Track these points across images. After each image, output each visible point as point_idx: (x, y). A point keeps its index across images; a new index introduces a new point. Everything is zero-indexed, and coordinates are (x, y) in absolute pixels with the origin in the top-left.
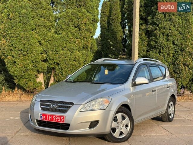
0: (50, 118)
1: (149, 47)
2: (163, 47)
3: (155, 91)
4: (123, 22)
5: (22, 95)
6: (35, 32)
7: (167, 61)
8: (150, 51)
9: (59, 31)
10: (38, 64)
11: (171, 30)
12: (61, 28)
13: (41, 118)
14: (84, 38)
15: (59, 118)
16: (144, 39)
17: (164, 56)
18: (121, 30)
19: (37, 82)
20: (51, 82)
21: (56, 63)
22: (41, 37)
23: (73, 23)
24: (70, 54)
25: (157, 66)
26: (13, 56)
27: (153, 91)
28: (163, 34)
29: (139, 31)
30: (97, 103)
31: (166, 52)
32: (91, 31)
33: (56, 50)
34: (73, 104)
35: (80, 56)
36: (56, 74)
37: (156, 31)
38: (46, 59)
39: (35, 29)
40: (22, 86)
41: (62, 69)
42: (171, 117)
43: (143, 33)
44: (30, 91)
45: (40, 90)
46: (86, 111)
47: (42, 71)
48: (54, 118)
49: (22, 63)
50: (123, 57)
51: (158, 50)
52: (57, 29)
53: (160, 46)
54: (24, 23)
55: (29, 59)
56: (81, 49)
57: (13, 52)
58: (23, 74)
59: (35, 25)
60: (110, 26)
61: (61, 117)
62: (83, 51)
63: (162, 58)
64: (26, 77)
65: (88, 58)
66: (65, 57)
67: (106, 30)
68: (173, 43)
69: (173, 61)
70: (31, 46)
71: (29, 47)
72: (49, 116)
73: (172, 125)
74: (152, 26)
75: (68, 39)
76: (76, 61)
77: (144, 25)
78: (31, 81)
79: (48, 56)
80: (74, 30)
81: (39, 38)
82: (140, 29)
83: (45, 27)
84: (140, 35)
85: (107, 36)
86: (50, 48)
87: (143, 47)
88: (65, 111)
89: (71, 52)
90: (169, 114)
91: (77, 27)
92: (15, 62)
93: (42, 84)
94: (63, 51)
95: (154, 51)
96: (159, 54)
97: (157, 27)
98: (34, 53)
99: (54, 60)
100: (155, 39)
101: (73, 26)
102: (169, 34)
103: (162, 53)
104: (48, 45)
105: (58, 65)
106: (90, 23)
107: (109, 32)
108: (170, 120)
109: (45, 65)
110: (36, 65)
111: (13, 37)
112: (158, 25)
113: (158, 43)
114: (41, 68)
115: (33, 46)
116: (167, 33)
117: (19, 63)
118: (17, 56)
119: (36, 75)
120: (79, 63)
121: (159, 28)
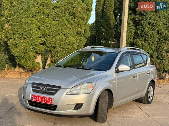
0: (40, 99)
1: (136, 34)
2: (149, 35)
3: (136, 77)
4: (116, 11)
5: (22, 73)
6: (35, 19)
7: (151, 48)
8: (136, 39)
9: (56, 18)
10: (37, 47)
11: (156, 20)
12: (58, 15)
13: (32, 99)
14: (78, 25)
15: (47, 100)
16: (132, 27)
17: (149, 44)
18: (114, 17)
19: (36, 62)
20: (48, 62)
21: (53, 46)
22: (40, 23)
23: (69, 11)
24: (65, 39)
25: (140, 54)
26: (15, 39)
27: (134, 77)
28: (149, 24)
29: (128, 20)
30: (82, 87)
31: (151, 40)
32: (85, 19)
33: (53, 35)
34: (60, 88)
35: (74, 41)
36: (52, 56)
37: (142, 21)
38: (44, 42)
39: (35, 15)
40: (22, 65)
41: (57, 52)
42: (150, 99)
43: (131, 22)
44: (29, 70)
45: (38, 69)
46: (72, 95)
47: (41, 53)
48: (43, 99)
49: (23, 45)
50: (112, 42)
51: (144, 38)
52: (54, 16)
53: (146, 35)
54: (25, 11)
55: (29, 42)
56: (75, 35)
57: (15, 35)
58: (24, 55)
59: (35, 12)
60: (104, 14)
61: (49, 98)
62: (77, 36)
63: (147, 45)
64: (26, 58)
65: (81, 43)
66: (61, 42)
67: (100, 17)
68: (158, 32)
69: (157, 48)
70: (31, 31)
71: (29, 31)
72: (39, 97)
73: (150, 107)
74: (140, 17)
75: (64, 25)
76: (70, 45)
77: (132, 15)
78: (30, 61)
79: (45, 40)
80: (69, 17)
81: (38, 23)
82: (128, 18)
83: (44, 14)
84: (128, 24)
85: (101, 23)
86: (48, 33)
87: (131, 35)
88: (53, 94)
89: (67, 37)
90: (148, 97)
91: (72, 15)
92: (17, 44)
93: (40, 64)
94: (59, 36)
95: (141, 38)
96: (145, 42)
97: (144, 17)
98: (34, 37)
99: (51, 44)
100: (141, 28)
101: (69, 14)
102: (155, 24)
103: (148, 41)
104: (46, 30)
105: (54, 48)
106: (84, 12)
107: (103, 19)
108: (149, 103)
109: (43, 48)
110: (35, 48)
111: (15, 23)
112: (145, 16)
113: (144, 31)
114: (40, 50)
115: (32, 31)
116: (152, 23)
117: (20, 45)
118: (18, 39)
119: (35, 56)
120: (73, 47)
121: (146, 18)
